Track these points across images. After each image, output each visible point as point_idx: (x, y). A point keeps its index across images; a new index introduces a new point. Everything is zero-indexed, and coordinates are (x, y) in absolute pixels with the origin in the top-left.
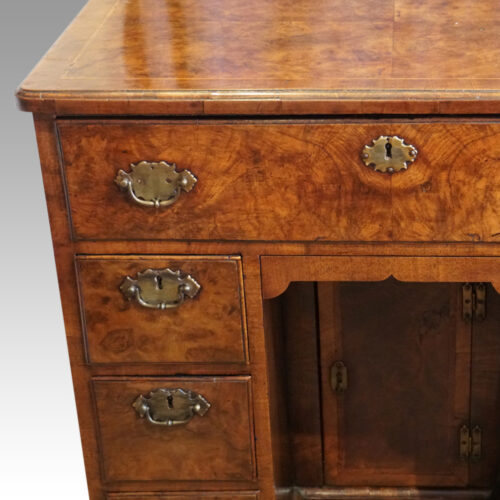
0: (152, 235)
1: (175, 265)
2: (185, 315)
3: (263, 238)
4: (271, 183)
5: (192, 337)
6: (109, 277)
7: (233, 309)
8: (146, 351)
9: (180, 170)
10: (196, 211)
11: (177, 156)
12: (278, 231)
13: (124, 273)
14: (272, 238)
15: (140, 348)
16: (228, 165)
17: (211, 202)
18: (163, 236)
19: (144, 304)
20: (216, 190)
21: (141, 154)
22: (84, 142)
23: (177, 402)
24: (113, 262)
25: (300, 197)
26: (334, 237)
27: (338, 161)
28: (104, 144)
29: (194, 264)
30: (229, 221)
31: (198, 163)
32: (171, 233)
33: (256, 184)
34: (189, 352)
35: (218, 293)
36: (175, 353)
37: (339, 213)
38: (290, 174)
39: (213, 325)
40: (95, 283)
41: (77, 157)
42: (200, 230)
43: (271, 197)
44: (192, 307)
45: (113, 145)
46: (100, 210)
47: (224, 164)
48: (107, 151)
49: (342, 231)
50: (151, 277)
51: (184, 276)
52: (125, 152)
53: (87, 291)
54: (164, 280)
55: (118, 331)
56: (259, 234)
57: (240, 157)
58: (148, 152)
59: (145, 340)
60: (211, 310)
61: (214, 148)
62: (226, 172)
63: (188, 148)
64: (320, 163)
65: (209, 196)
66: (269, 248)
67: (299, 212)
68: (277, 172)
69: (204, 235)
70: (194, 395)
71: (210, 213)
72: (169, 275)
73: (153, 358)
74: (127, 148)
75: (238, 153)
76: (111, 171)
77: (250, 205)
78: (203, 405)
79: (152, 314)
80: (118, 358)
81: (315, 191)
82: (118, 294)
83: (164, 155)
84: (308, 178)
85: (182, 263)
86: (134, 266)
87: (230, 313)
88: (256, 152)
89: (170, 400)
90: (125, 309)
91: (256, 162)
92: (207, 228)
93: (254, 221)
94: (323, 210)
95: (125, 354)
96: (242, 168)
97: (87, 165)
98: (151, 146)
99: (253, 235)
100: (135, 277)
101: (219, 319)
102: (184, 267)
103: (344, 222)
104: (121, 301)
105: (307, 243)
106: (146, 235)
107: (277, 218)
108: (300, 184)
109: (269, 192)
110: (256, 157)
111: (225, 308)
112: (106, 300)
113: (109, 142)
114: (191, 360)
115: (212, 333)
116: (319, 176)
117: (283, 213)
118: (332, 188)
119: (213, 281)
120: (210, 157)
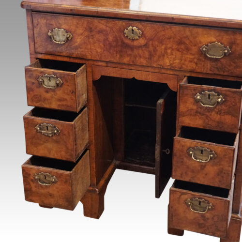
2: (58, 92)
4: (95, 39)
5: (60, 100)
6: (34, 75)
7: (73, 92)
8: (45, 103)
9: (67, 32)
10: (72, 47)
11: (67, 27)
12: (97, 57)
13: (39, 74)
14: (95, 59)
15: (43, 102)
16: (82, 32)
17: (77, 44)
19: (45, 87)
20: (78, 40)
21: (56, 25)
22: (39, 20)
23: (50, 129)
25: (104, 45)
27: (117, 34)
28: (45, 21)
31: (73, 30)
32: (64, 54)
33: (91, 40)
34: (59, 105)
35: (68, 85)
37: (117, 52)
38: (101, 37)
39: (66, 97)
40: (30, 77)
41: (37, 25)
42: (73, 54)
43: (95, 45)
44: (60, 89)
47: (81, 31)
48: (46, 23)
49: (118, 59)
50: (47, 77)
51: (57, 78)
52: (51, 24)
53: (28, 79)
54: (51, 79)
55: (37, 95)
56: (91, 57)
57: (86, 30)
58: (58, 25)
59: (45, 99)
60: (66, 91)
61: (78, 26)
62: (82, 34)
64: (111, 34)
65: (76, 42)
67: (104, 51)
68: (97, 36)
70: (55, 127)
72: (53, 77)
75: (85, 28)
76: (47, 30)
77: (89, 46)
81: (109, 44)
82: (37, 82)
83: (63, 27)
84: (107, 39)
85: (57, 73)
86: (42, 72)
88: (91, 28)
89: (47, 128)
90: (39, 87)
91: (91, 32)
93: (90, 52)
95: (39, 104)
96: (86, 33)
97: (40, 28)
98: (59, 23)
100: (42, 76)
101: (68, 95)
102: (58, 75)
104: (38, 85)
105: (107, 62)
107: (97, 52)
108: (104, 41)
109: (94, 43)
110: (91, 30)
111: (70, 91)
112: (33, 84)
113: (47, 21)
115: (66, 100)
116: (111, 38)
117: (99, 50)
118: (115, 43)
119: (67, 81)
120: (77, 29)
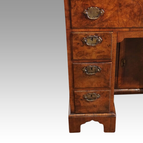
0: (91, 27)
1: (96, 35)
2: (98, 47)
3: (119, 27)
4: (123, 13)
5: (99, 53)
6: (80, 38)
7: (110, 45)
8: (87, 56)
9: (100, 9)
10: (103, 20)
11: (100, 6)
12: (123, 25)
13: (83, 37)
14: (121, 27)
15: (86, 56)
16: (113, 8)
17: (107, 18)
18: (94, 27)
19: (88, 45)
20: (109, 15)
21: (91, 5)
22: (76, 2)
23: (93, 69)
24: (81, 34)
25: (130, 16)
26: (137, 26)
27: (141, 6)
28: (82, 2)
29: (101, 34)
30: (111, 23)
31: (105, 7)
32: (96, 26)
33: (119, 13)
34: (98, 56)
35: (106, 41)
36: (94, 57)
37: (139, 20)
38: (128, 10)
39: (104, 50)
40: (76, 39)
41: (74, 6)
42: (103, 25)
43: (122, 16)
44: (100, 45)
45: (84, 3)
46: (79, 20)
47: (112, 7)
48: (82, 4)
49: (139, 24)
50: (90, 38)
51: (98, 37)
52: (87, 5)
53: (74, 41)
54: (93, 38)
55: (81, 52)
56: (118, 26)
58: (93, 5)
59: (87, 54)
60: (104, 46)
61: (110, 3)
62: (112, 10)
63: (103, 3)
64: (137, 7)
65: (107, 16)
66: (120, 30)
67: (129, 20)
68: (125, 10)
69: (104, 27)
70: (98, 67)
71: (106, 21)
72: (95, 37)
73: (89, 58)
74: (87, 4)
75: (116, 4)
76: (83, 10)
77: (117, 18)
78: (100, 69)
79: (89, 47)
80: (80, 58)
81: (134, 14)
82: (81, 42)
83: (97, 5)
84: (133, 11)
85: (98, 34)
86: (86, 35)
87: (109, 46)
88: (120, 4)
89: (92, 68)
90: (83, 46)
91: (120, 7)
92: (105, 25)
93: (117, 23)
94: (135, 19)
95: (82, 57)
96: (116, 8)
97: (77, 8)
98: (94, 3)
99: (117, 26)
100: (86, 38)
101: (106, 48)
102: (99, 35)
103: (140, 22)
104: (82, 44)
105: (130, 28)
106: (90, 27)
107: (123, 22)
108: (130, 13)
109: (122, 15)
110: (120, 5)
111: (108, 45)
112: (78, 44)
113: (83, 2)
114: (98, 58)
115: (104, 51)
116: (136, 10)
117: (125, 20)
118: (139, 13)
119: (106, 39)
120: (108, 6)
